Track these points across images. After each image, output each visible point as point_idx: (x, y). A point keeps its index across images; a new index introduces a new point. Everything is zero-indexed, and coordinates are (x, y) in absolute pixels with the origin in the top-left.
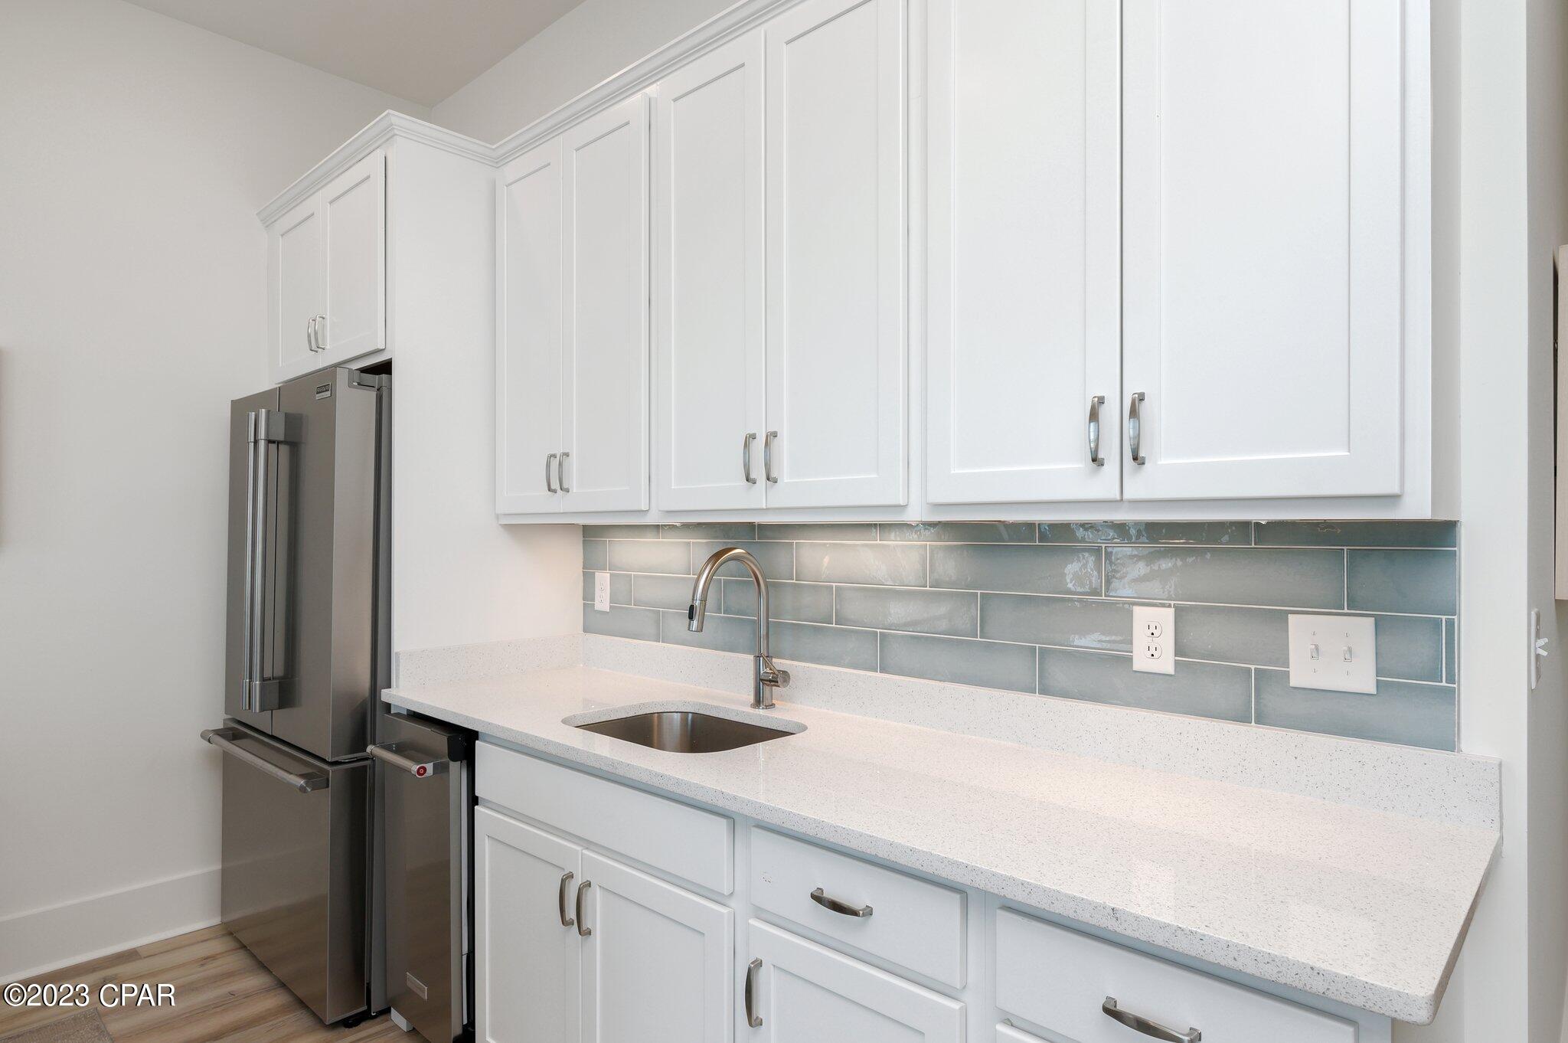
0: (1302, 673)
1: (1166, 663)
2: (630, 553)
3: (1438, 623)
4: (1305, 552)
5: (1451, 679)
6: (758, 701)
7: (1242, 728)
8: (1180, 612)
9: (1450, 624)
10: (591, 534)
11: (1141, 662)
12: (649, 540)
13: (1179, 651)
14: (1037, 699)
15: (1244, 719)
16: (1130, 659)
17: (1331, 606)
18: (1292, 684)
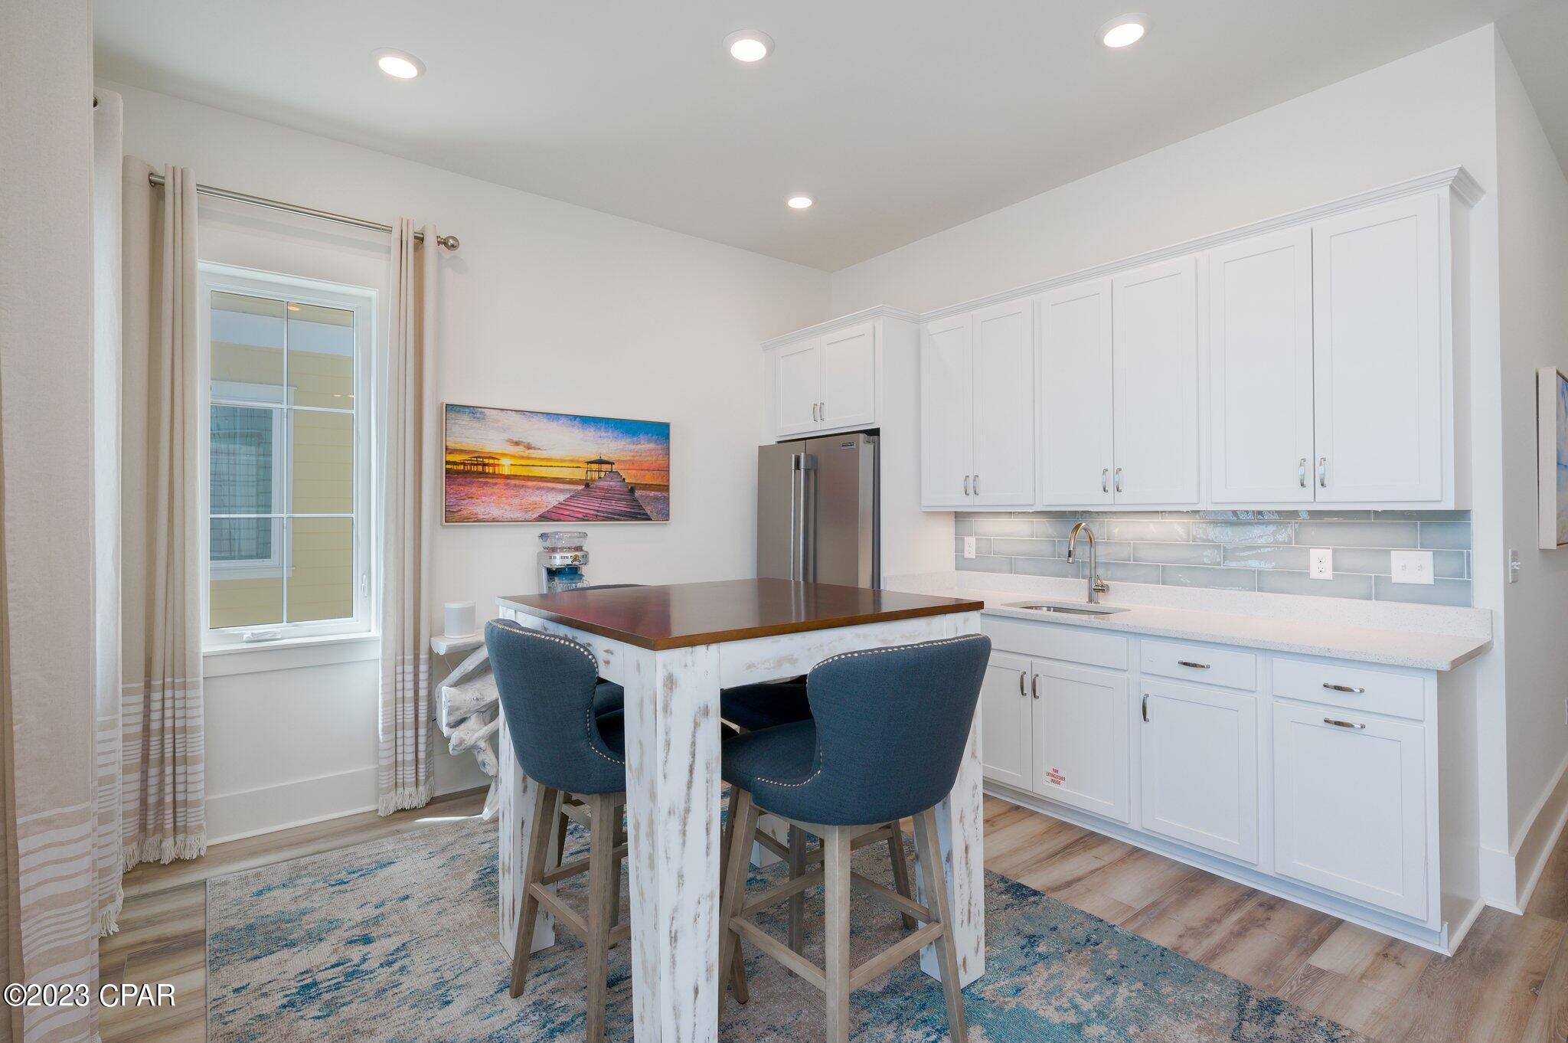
0: (1398, 576)
1: (1328, 574)
2: (991, 527)
3: (1462, 553)
4: (1392, 523)
5: (1469, 577)
6: (1091, 600)
7: (1368, 602)
8: (1334, 551)
9: (1469, 554)
10: (959, 516)
11: (1314, 574)
12: (1005, 519)
13: (1335, 569)
14: (1257, 593)
15: (1368, 598)
16: (1309, 574)
17: (1413, 547)
18: (1393, 582)
